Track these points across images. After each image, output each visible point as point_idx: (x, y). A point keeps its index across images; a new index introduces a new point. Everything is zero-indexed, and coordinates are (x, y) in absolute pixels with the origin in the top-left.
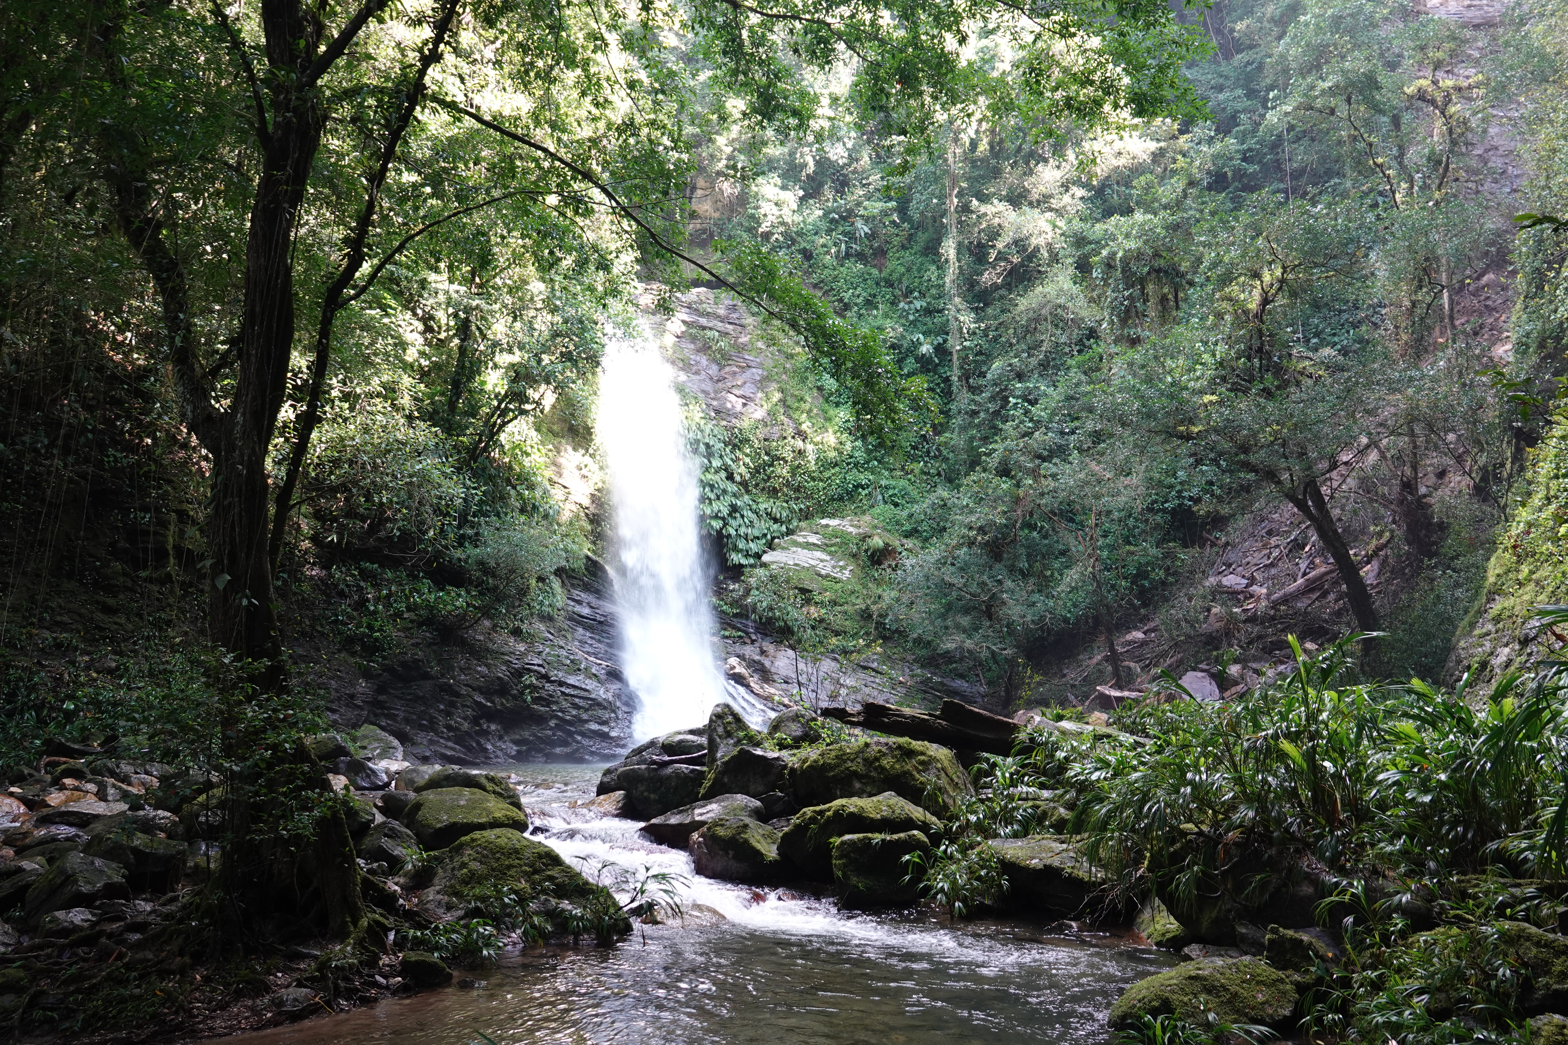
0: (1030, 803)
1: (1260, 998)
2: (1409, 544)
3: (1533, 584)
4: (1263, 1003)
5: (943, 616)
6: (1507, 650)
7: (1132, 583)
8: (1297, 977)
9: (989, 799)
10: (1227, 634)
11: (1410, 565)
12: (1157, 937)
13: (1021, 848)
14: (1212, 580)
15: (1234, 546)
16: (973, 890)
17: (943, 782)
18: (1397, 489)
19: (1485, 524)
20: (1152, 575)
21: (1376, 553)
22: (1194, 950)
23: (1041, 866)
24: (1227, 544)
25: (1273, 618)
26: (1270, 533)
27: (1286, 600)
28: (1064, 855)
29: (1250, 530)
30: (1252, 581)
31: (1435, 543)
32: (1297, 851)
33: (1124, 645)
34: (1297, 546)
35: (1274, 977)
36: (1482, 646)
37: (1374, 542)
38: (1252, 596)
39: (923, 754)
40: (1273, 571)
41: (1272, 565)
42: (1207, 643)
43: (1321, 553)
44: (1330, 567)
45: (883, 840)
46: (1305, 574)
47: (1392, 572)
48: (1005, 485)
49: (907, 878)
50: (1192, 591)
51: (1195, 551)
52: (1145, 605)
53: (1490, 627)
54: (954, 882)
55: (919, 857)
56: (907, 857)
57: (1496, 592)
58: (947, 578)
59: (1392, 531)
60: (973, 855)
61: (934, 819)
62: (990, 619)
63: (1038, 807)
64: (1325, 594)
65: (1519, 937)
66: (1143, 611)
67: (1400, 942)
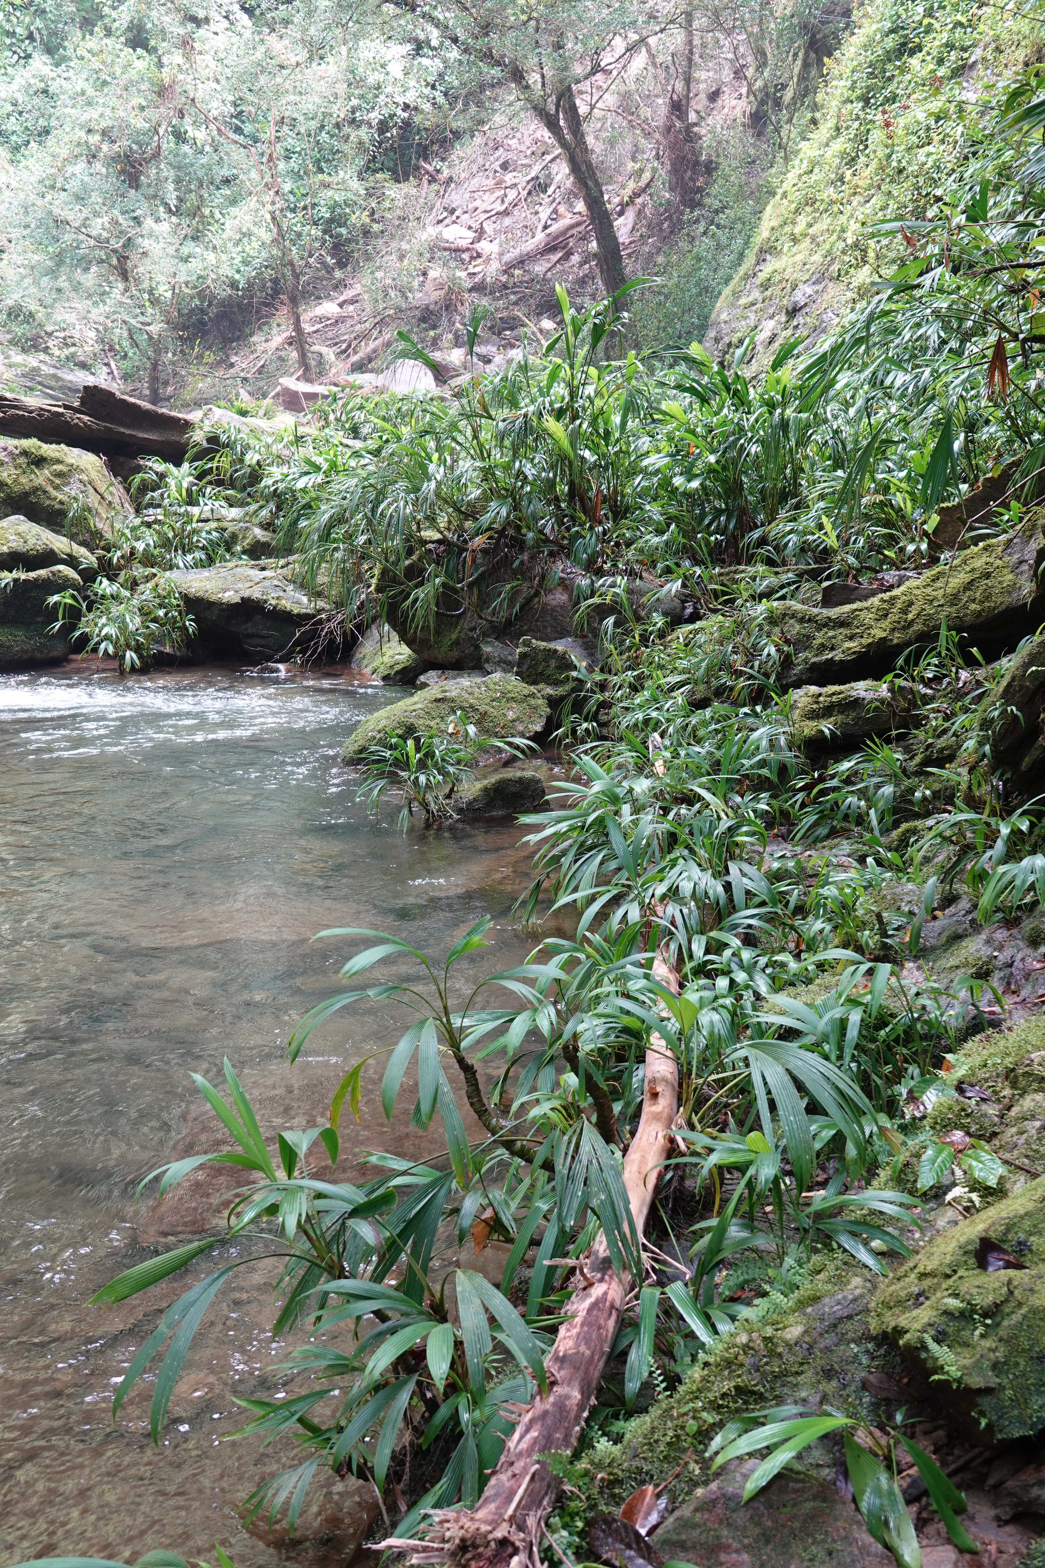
0: (213, 525)
1: (511, 715)
2: (671, 189)
3: (808, 240)
4: (514, 721)
5: (53, 273)
6: (771, 324)
7: (325, 232)
8: (549, 691)
9: (156, 522)
10: (447, 307)
11: (670, 218)
12: (382, 671)
13: (208, 579)
14: (431, 232)
15: (458, 184)
16: (150, 636)
17: (93, 500)
18: (663, 111)
19: (757, 167)
20: (353, 219)
21: (631, 201)
22: (430, 677)
23: (237, 600)
24: (450, 179)
25: (505, 286)
26: (505, 166)
27: (521, 262)
28: (267, 583)
29: (481, 161)
30: (480, 233)
31: (700, 190)
32: (552, 554)
33: (314, 321)
34: (539, 186)
35: (526, 692)
36: (745, 318)
37: (632, 185)
38: (479, 256)
39: (59, 461)
40: (507, 221)
41: (506, 213)
42: (423, 319)
43: (569, 198)
44: (578, 218)
45: (16, 581)
46: (546, 227)
47: (649, 226)
48: (141, 62)
49: (58, 625)
50: (405, 246)
51: (408, 188)
52: (341, 265)
53: (756, 294)
54: (123, 627)
55: (73, 597)
56: (56, 598)
57: (768, 250)
58: (56, 211)
59: (655, 171)
60: (146, 591)
61: (83, 551)
62: (125, 278)
63: (225, 530)
64: (569, 254)
65: (785, 615)
66: (338, 274)
67: (657, 641)
